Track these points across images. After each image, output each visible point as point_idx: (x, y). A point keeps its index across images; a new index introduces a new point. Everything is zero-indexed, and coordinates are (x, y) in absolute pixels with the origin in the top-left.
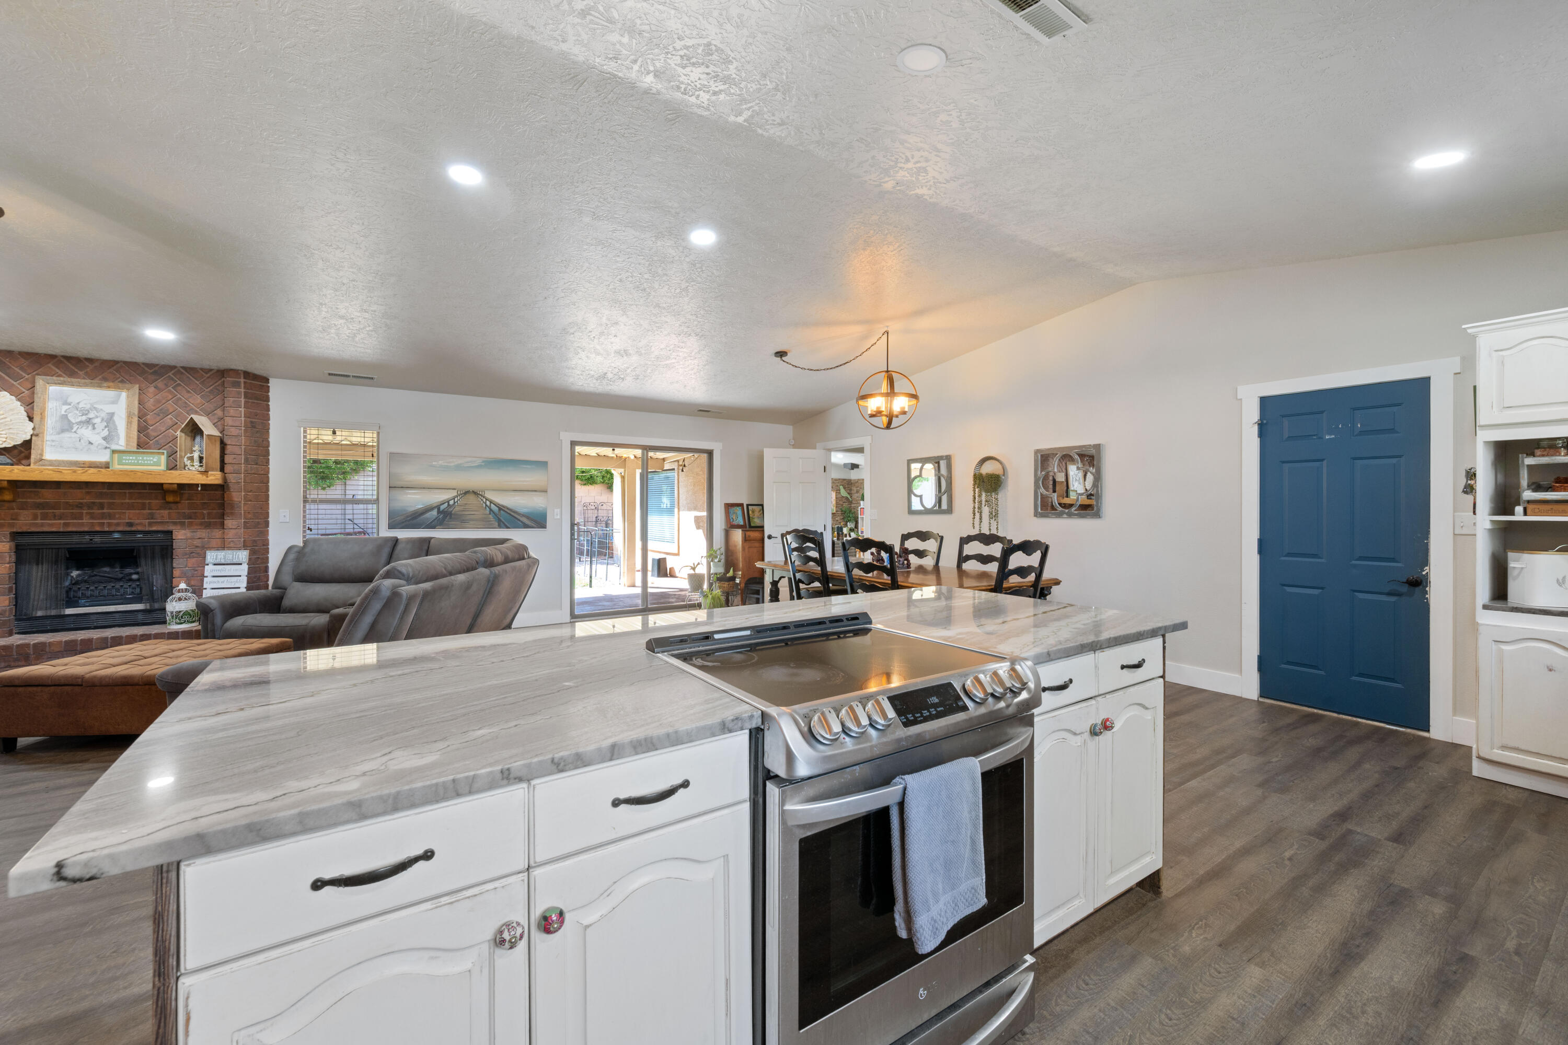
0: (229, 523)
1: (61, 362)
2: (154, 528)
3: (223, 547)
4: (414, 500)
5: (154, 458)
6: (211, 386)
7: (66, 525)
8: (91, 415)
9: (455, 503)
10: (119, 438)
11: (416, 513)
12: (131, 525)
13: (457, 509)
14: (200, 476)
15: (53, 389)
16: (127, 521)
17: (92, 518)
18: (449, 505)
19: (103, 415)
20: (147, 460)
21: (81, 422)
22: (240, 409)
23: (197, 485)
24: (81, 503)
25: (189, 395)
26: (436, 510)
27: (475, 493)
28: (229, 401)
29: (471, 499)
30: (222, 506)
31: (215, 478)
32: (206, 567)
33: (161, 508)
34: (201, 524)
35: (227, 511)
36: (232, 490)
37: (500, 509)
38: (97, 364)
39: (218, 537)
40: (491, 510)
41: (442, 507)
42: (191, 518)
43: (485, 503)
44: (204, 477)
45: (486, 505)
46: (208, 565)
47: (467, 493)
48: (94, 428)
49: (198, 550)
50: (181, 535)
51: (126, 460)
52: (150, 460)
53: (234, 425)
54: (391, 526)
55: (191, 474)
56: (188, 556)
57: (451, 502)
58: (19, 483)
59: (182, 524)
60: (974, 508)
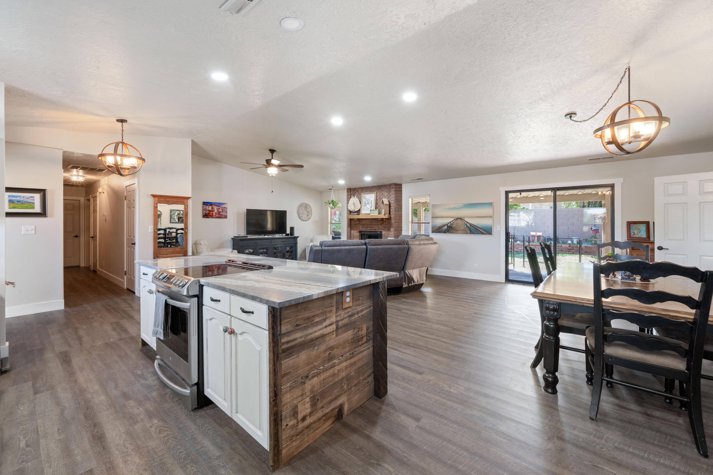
1: (365, 189)
2: (378, 230)
4: (440, 222)
7: (366, 229)
8: (369, 201)
9: (453, 223)
10: (373, 207)
11: (440, 227)
12: (375, 230)
13: (454, 225)
15: (364, 196)
17: (370, 228)
18: (451, 224)
19: (370, 201)
20: (376, 212)
21: (367, 203)
23: (383, 219)
24: (368, 224)
25: (385, 193)
26: (447, 226)
27: (461, 219)
29: (459, 221)
31: (387, 216)
33: (380, 225)
34: (387, 230)
36: (392, 220)
37: (471, 225)
38: (370, 188)
40: (467, 226)
41: (449, 225)
43: (465, 223)
44: (385, 216)
45: (465, 224)
47: (457, 219)
48: (369, 205)
50: (383, 233)
51: (372, 212)
53: (392, 200)
54: (433, 232)
55: (382, 216)
57: (452, 223)
58: (359, 220)
59: (384, 229)
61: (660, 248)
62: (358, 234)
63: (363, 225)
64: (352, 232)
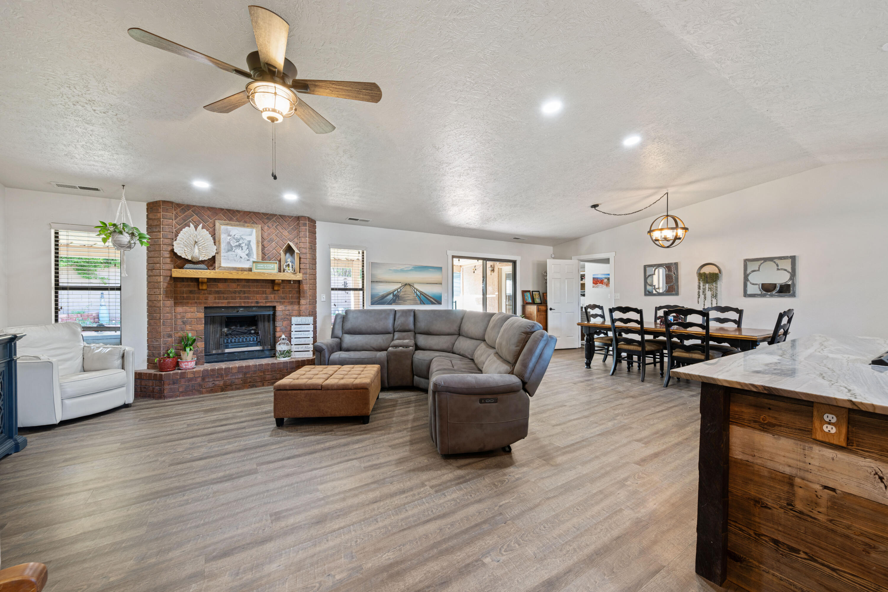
0: (303, 302)
1: (226, 213)
2: (268, 305)
3: (300, 315)
6: (293, 225)
7: (227, 303)
8: (241, 242)
9: (401, 290)
10: (254, 254)
11: (383, 296)
12: (257, 302)
13: (402, 293)
14: (293, 275)
15: (223, 227)
16: (255, 301)
17: (240, 299)
19: (246, 242)
20: (269, 266)
21: (236, 246)
22: (306, 238)
23: (291, 280)
24: (235, 291)
25: (283, 230)
26: (392, 294)
27: (409, 285)
28: (302, 234)
29: (408, 288)
30: (299, 292)
31: (297, 276)
32: (292, 326)
33: (271, 293)
34: (289, 302)
35: (302, 295)
36: (303, 283)
37: (421, 294)
38: (241, 214)
39: (296, 309)
40: (417, 294)
41: (395, 293)
42: (284, 299)
45: (415, 291)
46: (293, 324)
47: (406, 285)
48: (242, 249)
49: (288, 317)
50: (280, 308)
51: (259, 266)
52: (271, 266)
53: (304, 247)
54: (373, 303)
55: (288, 275)
56: (283, 320)
57: (399, 290)
58: (210, 280)
59: (280, 302)
60: (699, 292)
61: (551, 309)
62: (202, 315)
63: (218, 292)
64: (180, 309)
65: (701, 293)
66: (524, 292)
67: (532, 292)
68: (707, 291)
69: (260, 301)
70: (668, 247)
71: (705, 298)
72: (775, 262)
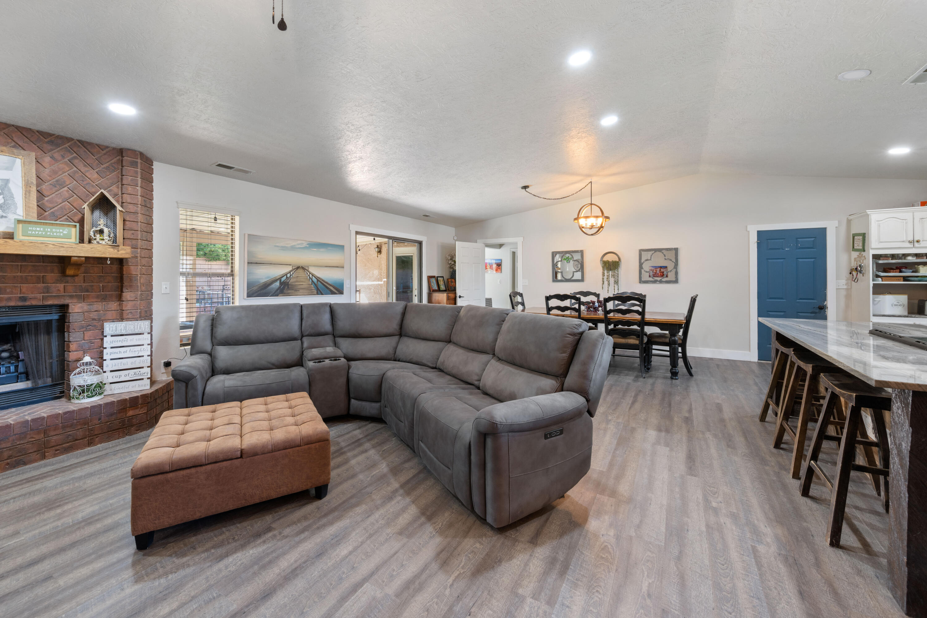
0: (127, 295)
2: (50, 302)
3: (121, 319)
5: (64, 230)
6: (108, 162)
9: (290, 275)
10: (16, 208)
11: (266, 284)
12: (23, 299)
13: (292, 281)
14: (112, 250)
16: (19, 295)
18: (287, 277)
20: (57, 232)
22: (137, 188)
23: (106, 259)
25: (87, 169)
26: (279, 282)
27: (303, 268)
28: (127, 180)
29: (300, 272)
30: (121, 279)
31: (125, 252)
32: (105, 338)
33: (58, 281)
34: (98, 297)
35: (126, 284)
36: (130, 264)
37: (318, 280)
39: (113, 309)
40: (312, 281)
41: (283, 279)
42: (87, 291)
43: (309, 276)
44: (116, 251)
45: (310, 278)
46: (106, 336)
47: (298, 268)
49: (96, 323)
50: (77, 308)
51: (32, 231)
52: (60, 233)
53: (132, 202)
54: (249, 295)
56: (84, 329)
57: (289, 275)
59: (79, 297)
60: (603, 279)
61: (460, 297)
65: (605, 280)
66: (430, 278)
67: (437, 277)
68: (610, 277)
69: (31, 296)
70: (592, 235)
71: (609, 284)
72: (663, 253)
